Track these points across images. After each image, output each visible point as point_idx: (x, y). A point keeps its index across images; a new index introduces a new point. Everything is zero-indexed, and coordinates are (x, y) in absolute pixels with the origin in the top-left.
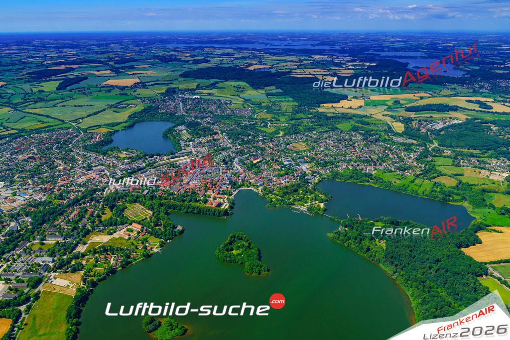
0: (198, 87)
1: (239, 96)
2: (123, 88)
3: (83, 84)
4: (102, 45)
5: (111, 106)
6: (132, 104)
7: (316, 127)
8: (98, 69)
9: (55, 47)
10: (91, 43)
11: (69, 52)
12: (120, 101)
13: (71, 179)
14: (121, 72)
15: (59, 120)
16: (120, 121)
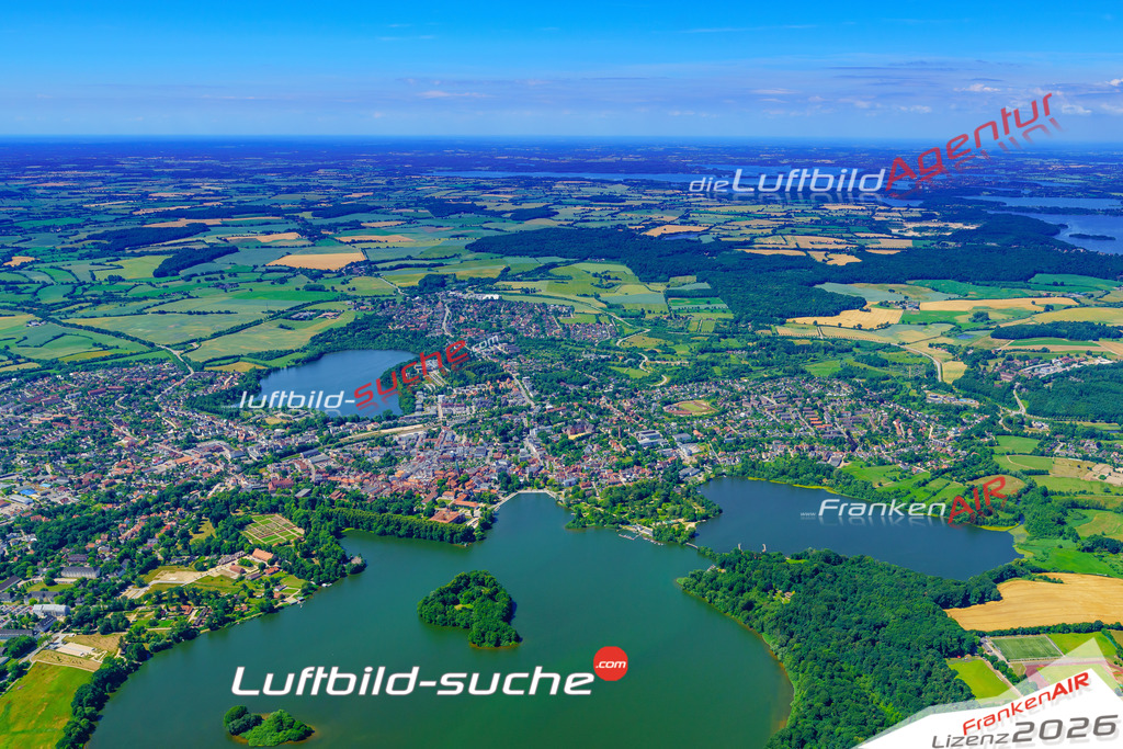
0: (505, 275)
1: (597, 297)
2: (319, 274)
3: (221, 263)
4: (296, 170)
5: (275, 315)
6: (330, 311)
7: (754, 369)
8: (267, 228)
9: (173, 175)
10: (270, 164)
11: (207, 186)
12: (300, 303)
13: (142, 464)
14: (325, 237)
15: (144, 343)
16: (288, 348)
